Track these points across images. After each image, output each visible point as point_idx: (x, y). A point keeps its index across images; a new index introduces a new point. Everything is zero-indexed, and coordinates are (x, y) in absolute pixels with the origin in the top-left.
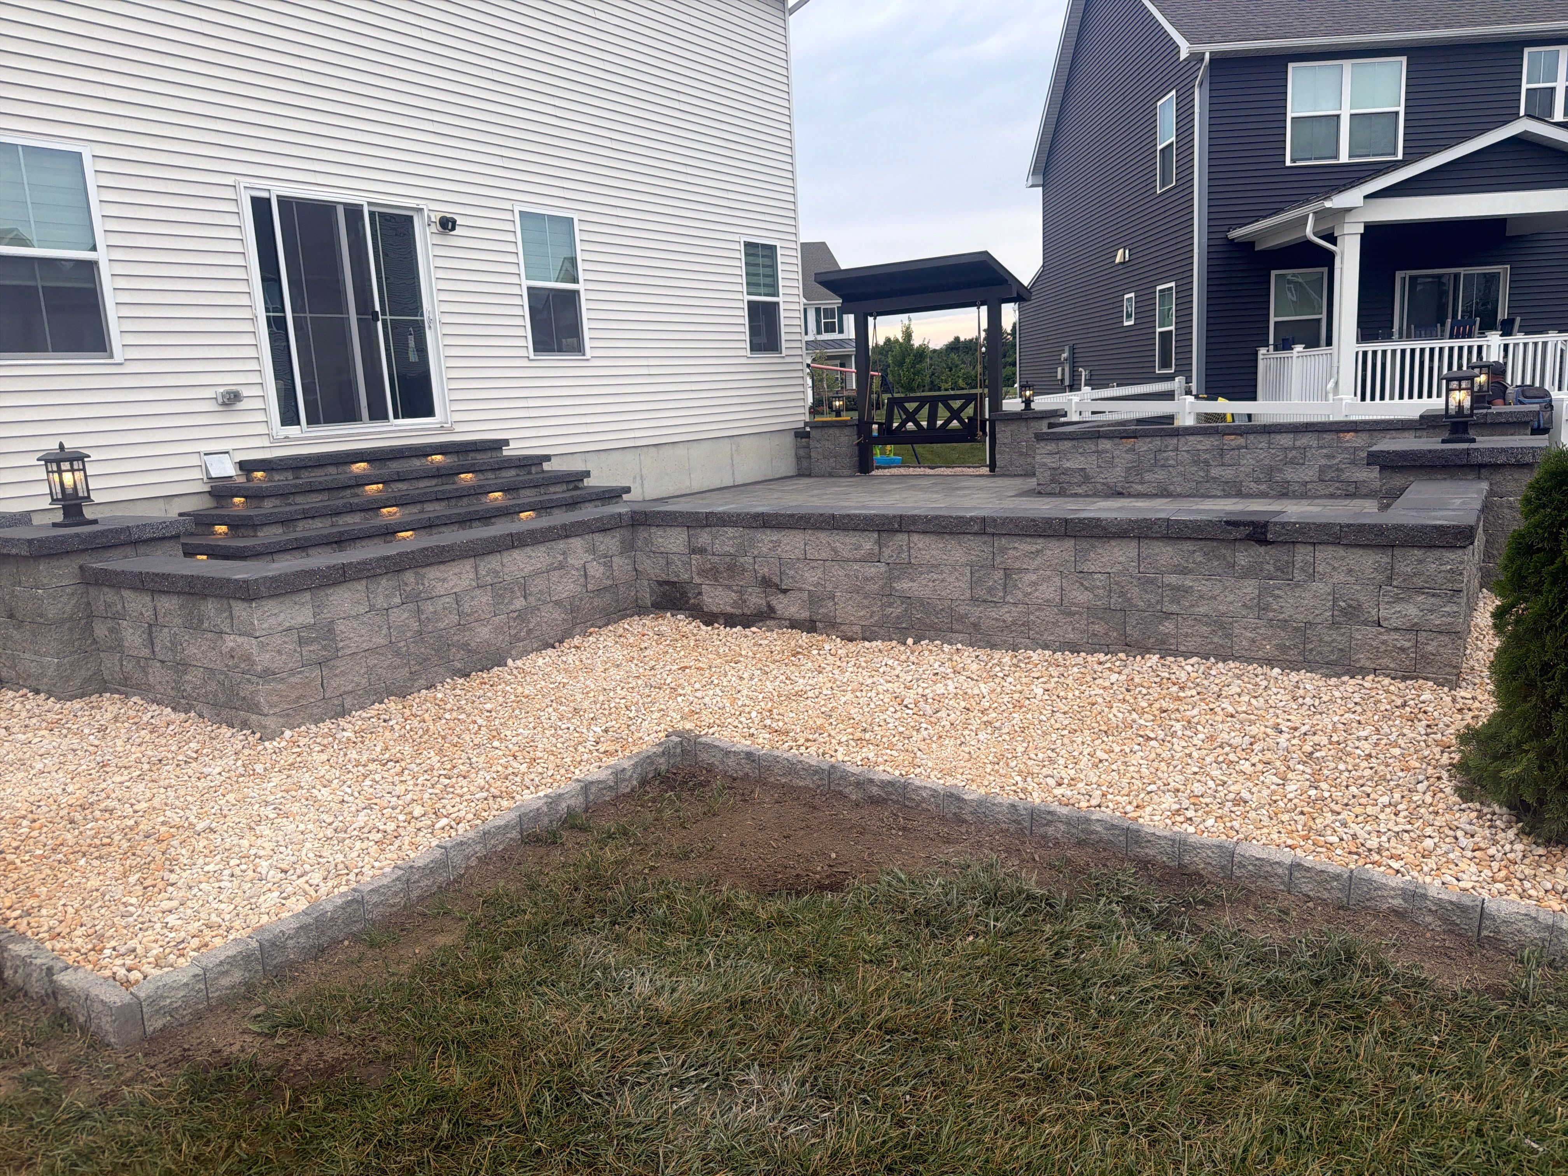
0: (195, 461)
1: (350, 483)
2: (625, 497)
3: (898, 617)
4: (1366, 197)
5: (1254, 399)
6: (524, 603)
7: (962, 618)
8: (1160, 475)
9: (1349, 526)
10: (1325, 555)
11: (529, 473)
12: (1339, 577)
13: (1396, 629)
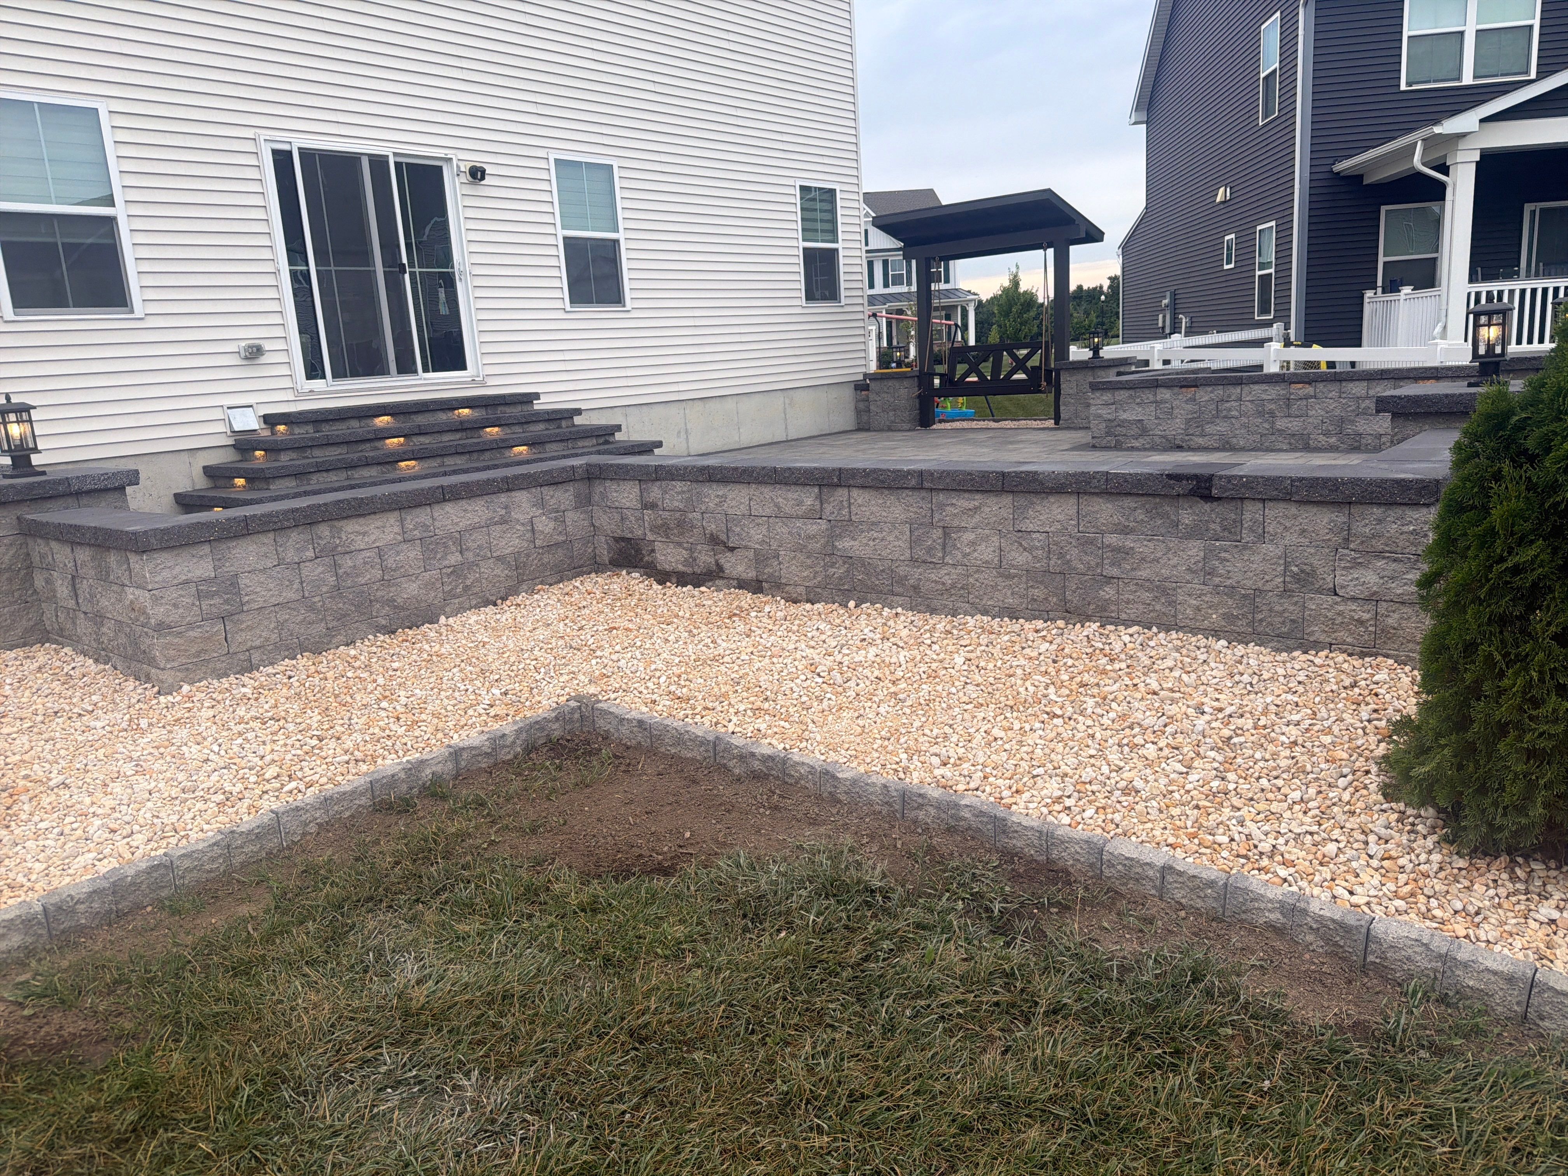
0: (218, 414)
1: (369, 436)
2: (657, 451)
3: (840, 578)
4: (1482, 121)
5: (1359, 345)
6: (460, 558)
7: (902, 580)
8: (1222, 427)
9: (1301, 479)
10: (1275, 513)
11: (559, 427)
12: (1291, 538)
13: (1354, 599)
